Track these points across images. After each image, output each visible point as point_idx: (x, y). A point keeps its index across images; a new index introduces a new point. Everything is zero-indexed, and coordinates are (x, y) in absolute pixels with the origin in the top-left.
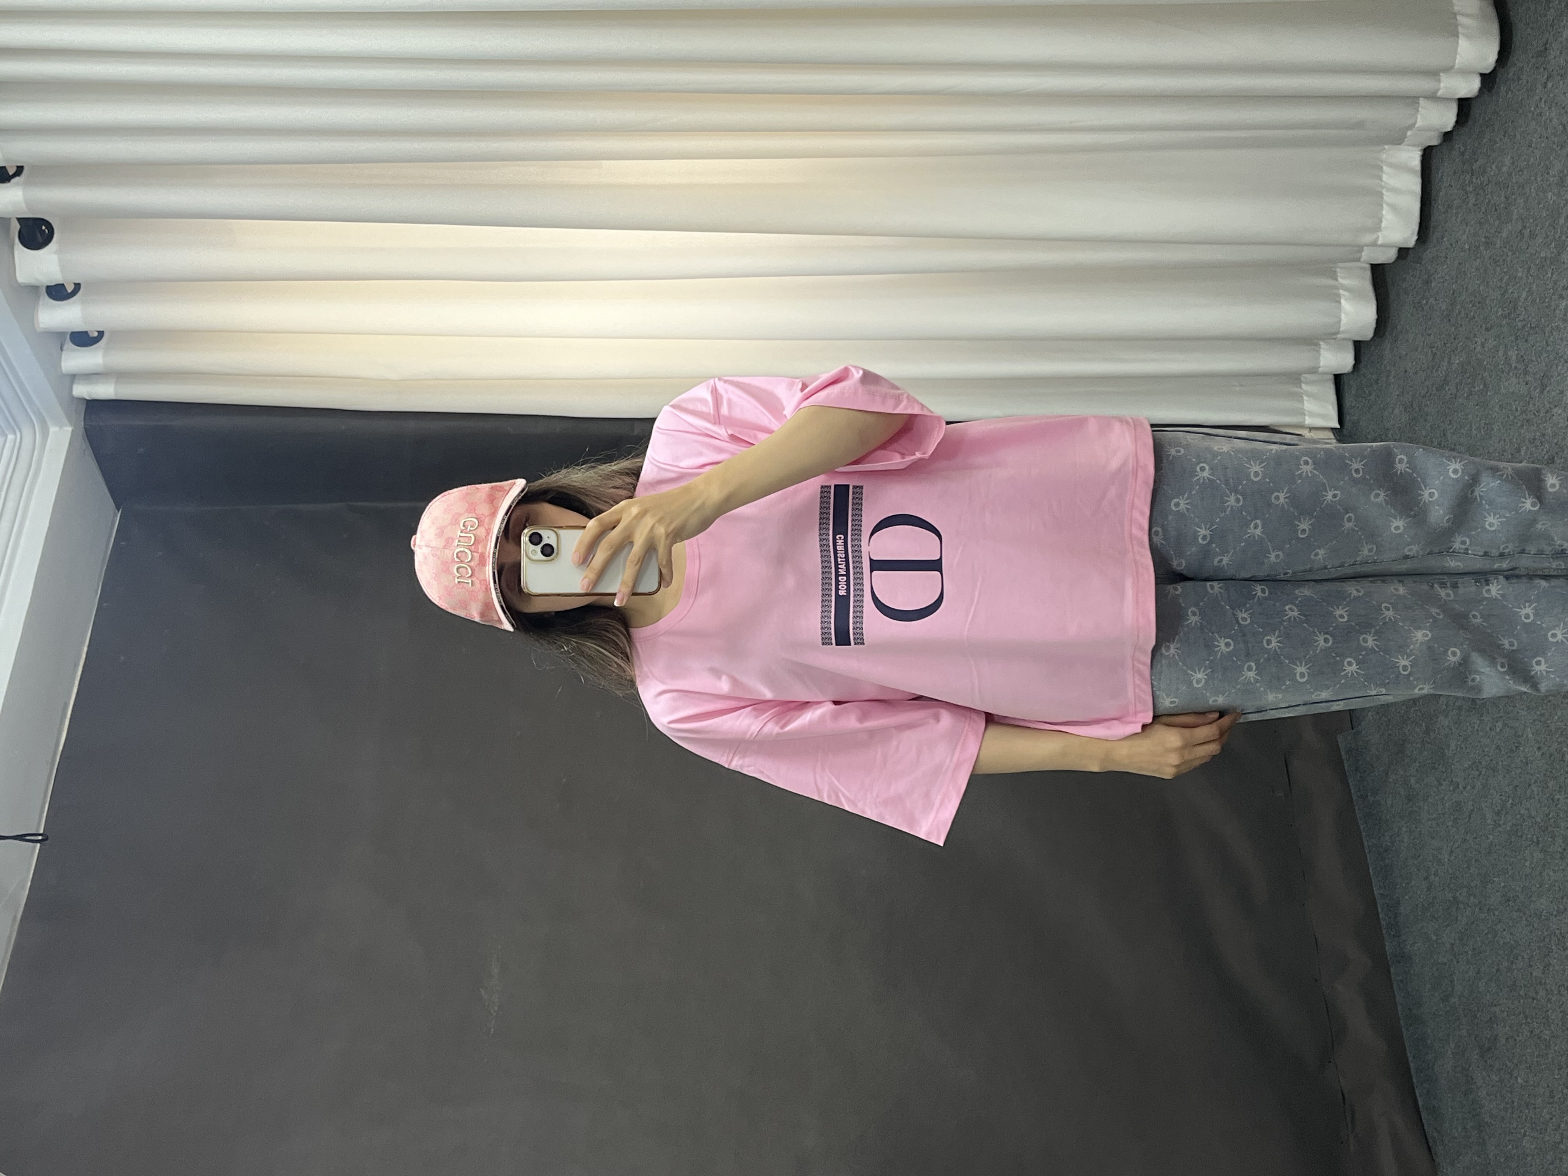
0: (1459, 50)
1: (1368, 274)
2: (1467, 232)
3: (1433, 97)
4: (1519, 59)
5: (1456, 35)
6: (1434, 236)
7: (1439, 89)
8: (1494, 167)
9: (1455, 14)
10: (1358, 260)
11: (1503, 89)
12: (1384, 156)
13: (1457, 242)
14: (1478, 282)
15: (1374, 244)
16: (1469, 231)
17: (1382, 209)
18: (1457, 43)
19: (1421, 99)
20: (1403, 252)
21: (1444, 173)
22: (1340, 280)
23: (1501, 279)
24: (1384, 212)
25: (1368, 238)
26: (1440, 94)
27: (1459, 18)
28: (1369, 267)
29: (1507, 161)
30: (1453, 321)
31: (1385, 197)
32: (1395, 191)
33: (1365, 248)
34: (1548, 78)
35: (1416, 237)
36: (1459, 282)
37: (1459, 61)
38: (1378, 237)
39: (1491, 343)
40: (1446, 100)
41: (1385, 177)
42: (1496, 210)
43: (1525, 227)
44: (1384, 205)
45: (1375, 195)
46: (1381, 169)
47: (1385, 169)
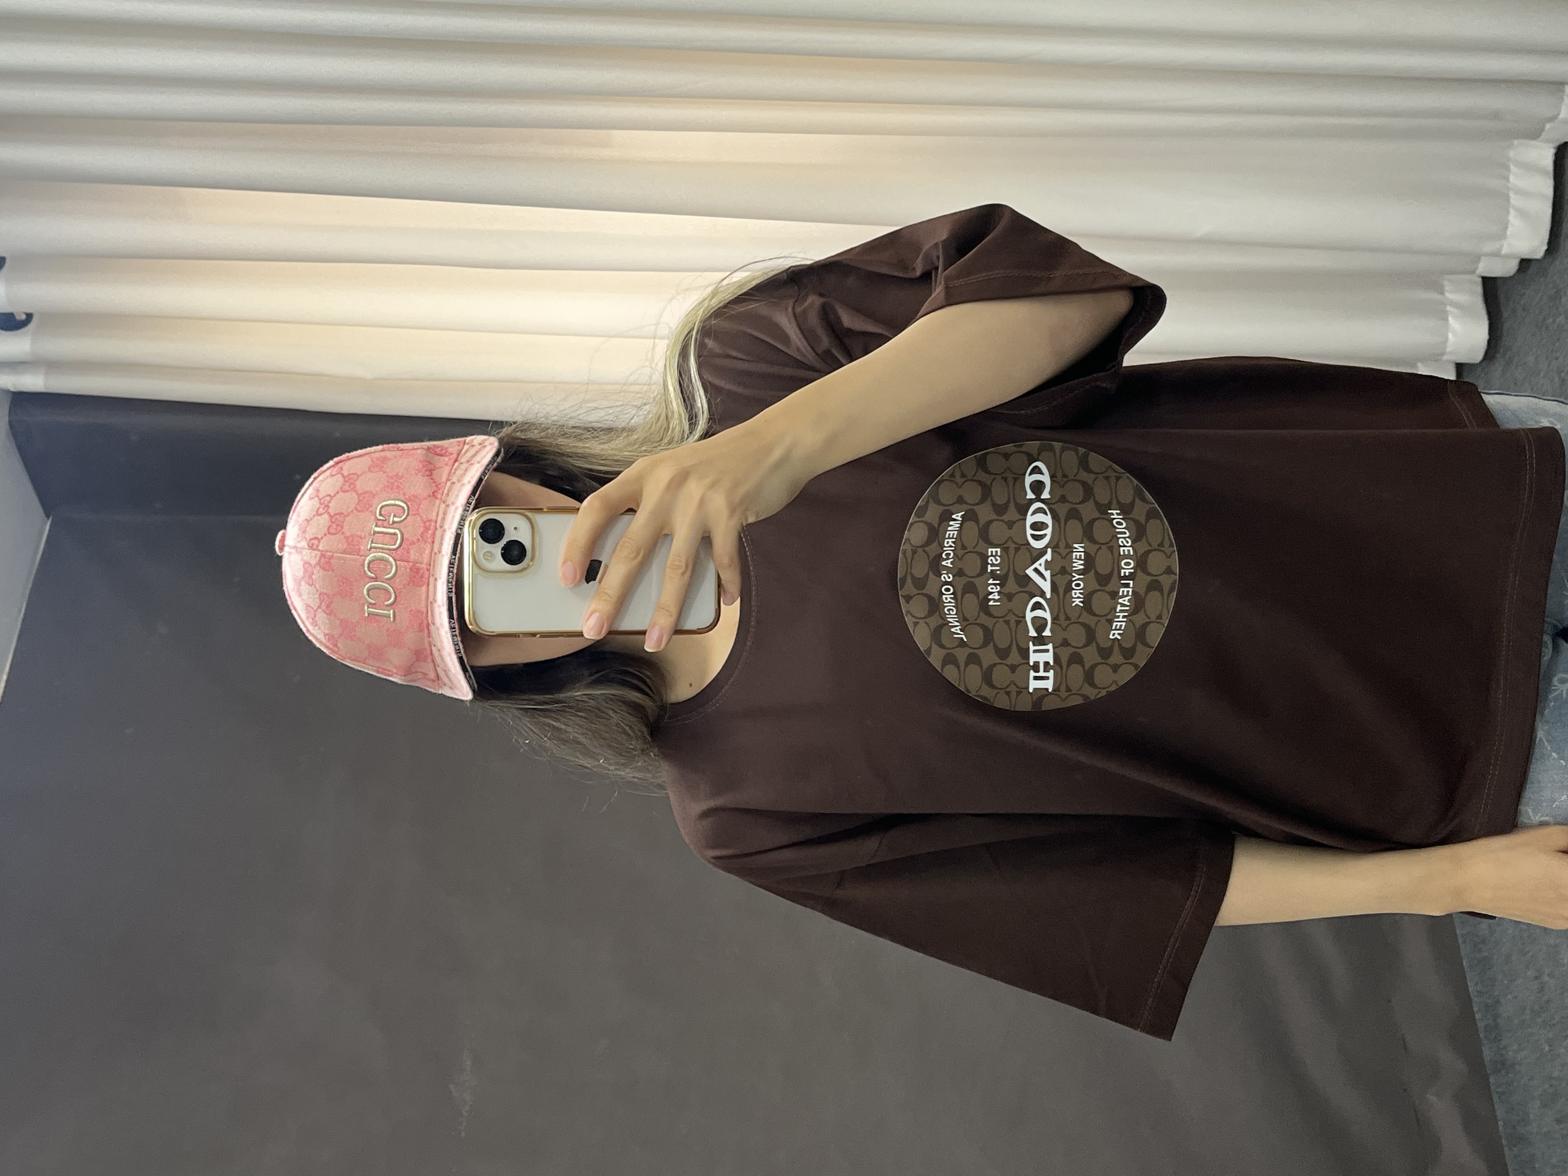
1: (1479, 289)
6: (1565, 246)
10: (1473, 272)
12: (1512, 154)
15: (1497, 254)
17: (1508, 212)
19: (1566, 86)
20: (1525, 264)
22: (1447, 294)
24: (1510, 219)
25: (1489, 247)
28: (1481, 280)
31: (1511, 200)
32: (1523, 193)
33: (1483, 258)
35: (1545, 247)
38: (1502, 246)
41: (1512, 178)
44: (1512, 211)
45: (1501, 197)
46: (1507, 168)
47: (1512, 167)
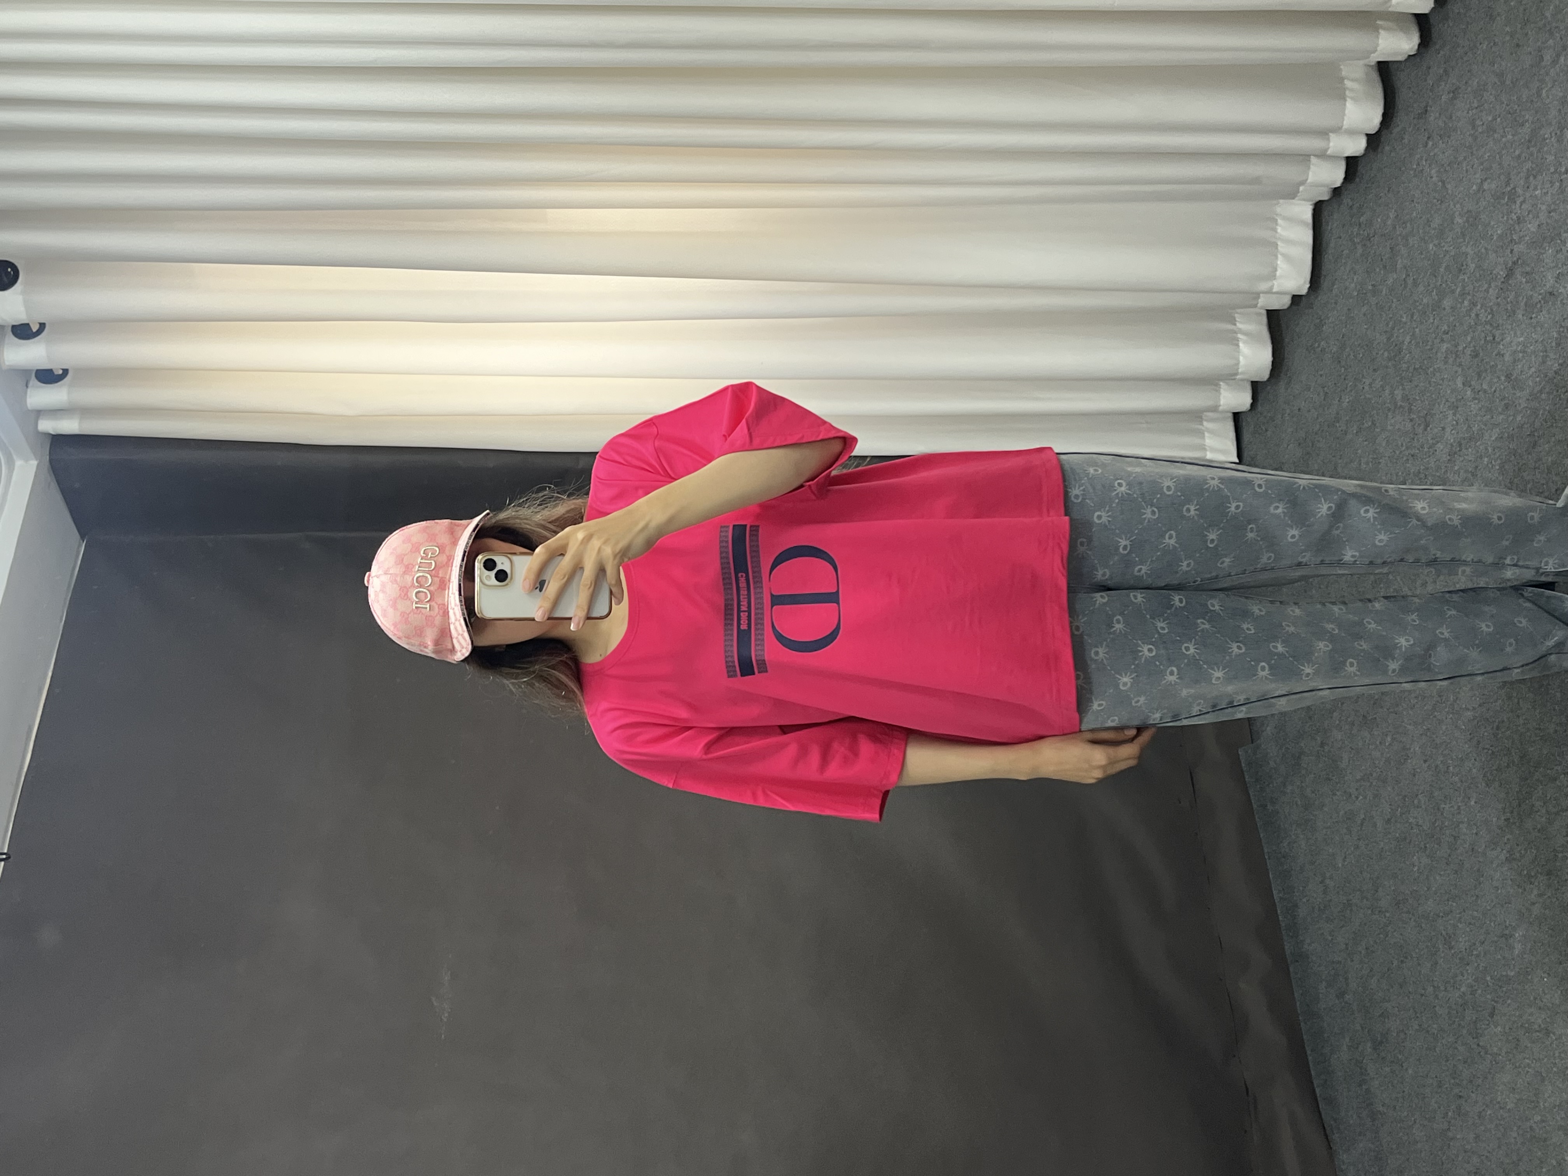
0: (1347, 112)
1: (1264, 320)
2: (1355, 279)
3: (1323, 155)
4: (1402, 120)
5: (1343, 98)
6: (1325, 284)
7: (1328, 148)
8: (1379, 220)
9: (1342, 80)
10: (1255, 306)
11: (1387, 148)
12: (1278, 210)
13: (1346, 288)
14: (1366, 327)
15: (1269, 292)
16: (1357, 279)
17: (1277, 258)
18: (1345, 105)
19: (1312, 157)
20: (1296, 299)
21: (1333, 225)
22: (1238, 324)
23: (1387, 324)
24: (1279, 262)
25: (1263, 286)
26: (1329, 152)
27: (1346, 82)
28: (1265, 312)
29: (1392, 215)
30: (1343, 363)
31: (1279, 248)
32: (1289, 242)
33: (1261, 295)
34: (1429, 138)
35: (1308, 285)
36: (1348, 326)
37: (1346, 124)
38: (1273, 286)
39: (1378, 384)
40: (1333, 158)
41: (1279, 230)
42: (1382, 259)
43: (1409, 275)
44: (1279, 256)
45: (1271, 246)
46: (1275, 221)
47: (1280, 221)
